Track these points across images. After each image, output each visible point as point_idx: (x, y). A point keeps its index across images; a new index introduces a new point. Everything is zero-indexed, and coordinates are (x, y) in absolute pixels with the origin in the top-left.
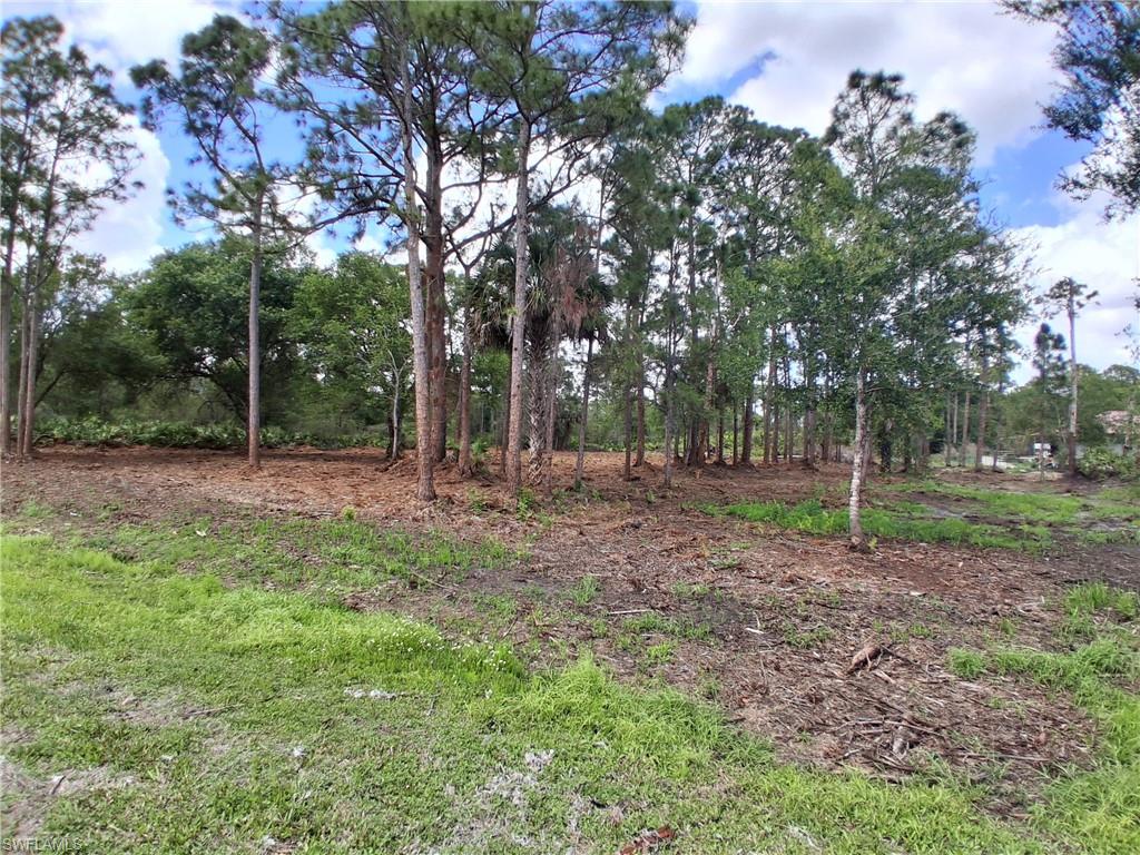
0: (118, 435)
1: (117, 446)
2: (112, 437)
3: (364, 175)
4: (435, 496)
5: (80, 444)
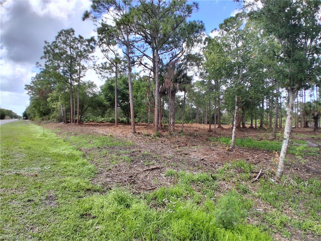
0: (103, 120)
1: (103, 122)
3: (136, 56)
4: (135, 132)
5: (96, 122)
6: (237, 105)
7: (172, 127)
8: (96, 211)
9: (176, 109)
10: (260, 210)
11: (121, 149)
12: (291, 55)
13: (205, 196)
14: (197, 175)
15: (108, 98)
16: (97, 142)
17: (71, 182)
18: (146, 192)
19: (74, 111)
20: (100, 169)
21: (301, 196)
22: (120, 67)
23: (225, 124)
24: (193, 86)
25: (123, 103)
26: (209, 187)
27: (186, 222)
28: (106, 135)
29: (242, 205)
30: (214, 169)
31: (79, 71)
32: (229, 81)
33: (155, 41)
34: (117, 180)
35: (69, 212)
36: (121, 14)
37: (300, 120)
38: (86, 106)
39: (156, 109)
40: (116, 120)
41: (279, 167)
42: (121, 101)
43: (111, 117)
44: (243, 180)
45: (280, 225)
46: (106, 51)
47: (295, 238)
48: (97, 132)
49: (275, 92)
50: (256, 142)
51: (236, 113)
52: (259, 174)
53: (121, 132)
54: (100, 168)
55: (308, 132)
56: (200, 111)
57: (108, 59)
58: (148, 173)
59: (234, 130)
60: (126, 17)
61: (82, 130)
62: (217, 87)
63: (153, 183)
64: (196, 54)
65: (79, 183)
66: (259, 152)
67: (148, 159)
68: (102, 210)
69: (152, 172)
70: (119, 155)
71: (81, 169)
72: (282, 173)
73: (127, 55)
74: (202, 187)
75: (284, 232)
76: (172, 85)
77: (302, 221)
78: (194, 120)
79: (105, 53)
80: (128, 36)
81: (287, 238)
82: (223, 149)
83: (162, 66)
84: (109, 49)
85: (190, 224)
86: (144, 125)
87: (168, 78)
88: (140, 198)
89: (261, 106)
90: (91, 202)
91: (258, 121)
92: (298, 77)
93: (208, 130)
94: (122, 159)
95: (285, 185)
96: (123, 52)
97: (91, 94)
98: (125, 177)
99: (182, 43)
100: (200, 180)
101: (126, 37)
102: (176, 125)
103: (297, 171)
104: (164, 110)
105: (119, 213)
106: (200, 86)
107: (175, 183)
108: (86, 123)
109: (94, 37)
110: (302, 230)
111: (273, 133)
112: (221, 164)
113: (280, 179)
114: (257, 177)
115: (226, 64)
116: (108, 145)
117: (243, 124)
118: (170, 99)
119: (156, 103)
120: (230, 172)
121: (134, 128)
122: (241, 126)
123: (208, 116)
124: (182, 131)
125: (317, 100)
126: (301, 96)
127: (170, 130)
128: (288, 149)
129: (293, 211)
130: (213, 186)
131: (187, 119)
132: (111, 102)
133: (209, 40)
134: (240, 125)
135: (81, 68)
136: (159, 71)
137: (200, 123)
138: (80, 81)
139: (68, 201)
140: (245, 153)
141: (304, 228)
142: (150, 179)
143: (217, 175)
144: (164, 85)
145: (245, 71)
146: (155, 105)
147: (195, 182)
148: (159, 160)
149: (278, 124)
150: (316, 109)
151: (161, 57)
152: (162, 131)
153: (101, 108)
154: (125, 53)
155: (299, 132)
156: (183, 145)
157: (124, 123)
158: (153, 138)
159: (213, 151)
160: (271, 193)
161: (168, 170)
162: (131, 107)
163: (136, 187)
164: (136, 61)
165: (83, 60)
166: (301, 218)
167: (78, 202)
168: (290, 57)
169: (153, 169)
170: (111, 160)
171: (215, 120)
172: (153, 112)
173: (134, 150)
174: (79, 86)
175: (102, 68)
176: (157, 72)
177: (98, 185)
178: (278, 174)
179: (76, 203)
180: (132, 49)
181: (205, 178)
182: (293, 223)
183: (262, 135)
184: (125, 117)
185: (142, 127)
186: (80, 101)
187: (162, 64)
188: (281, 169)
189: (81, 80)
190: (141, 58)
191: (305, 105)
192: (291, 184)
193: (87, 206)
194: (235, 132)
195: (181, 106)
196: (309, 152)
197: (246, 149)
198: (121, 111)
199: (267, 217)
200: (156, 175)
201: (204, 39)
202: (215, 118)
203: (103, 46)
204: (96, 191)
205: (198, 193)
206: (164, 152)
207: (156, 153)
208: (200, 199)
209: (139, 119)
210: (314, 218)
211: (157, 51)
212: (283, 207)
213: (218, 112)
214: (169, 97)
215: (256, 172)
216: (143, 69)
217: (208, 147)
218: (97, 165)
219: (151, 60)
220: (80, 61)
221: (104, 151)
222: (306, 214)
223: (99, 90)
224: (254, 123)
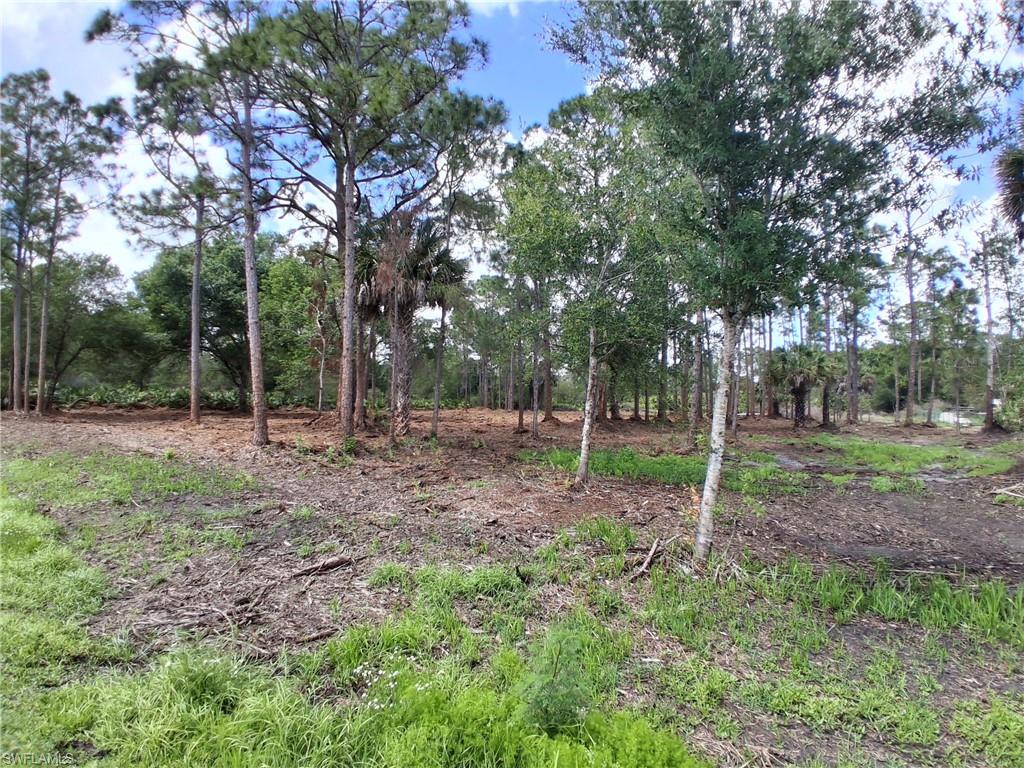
0: (143, 399)
1: (143, 407)
2: (139, 401)
3: (276, 179)
4: (268, 442)
5: (112, 406)
6: (595, 354)
7: (402, 421)
8: (111, 732)
9: (415, 364)
10: (653, 661)
11: (209, 505)
12: (728, 222)
13: (498, 638)
14: (476, 572)
15: (163, 319)
16: (114, 482)
17: (13, 633)
18: (296, 651)
19: (27, 363)
20: (124, 580)
21: (758, 610)
22: (213, 212)
23: (566, 409)
24: (469, 292)
25: (223, 338)
26: (511, 607)
27: (430, 732)
28: (152, 456)
29: (602, 651)
30: (528, 549)
31: (53, 214)
32: (573, 284)
33: (345, 137)
34: (191, 616)
35: (17, 733)
36: (227, 32)
37: (758, 396)
38: (73, 347)
39: (345, 364)
40: (193, 397)
41: (702, 530)
42: (216, 329)
43: (174, 387)
44: (608, 574)
45: (708, 701)
46: (163, 148)
47: (753, 740)
48: (116, 442)
49: (694, 320)
50: (645, 460)
51: (593, 379)
52: (651, 553)
53: (213, 443)
54: (125, 576)
55: (778, 429)
56: (492, 370)
57: (169, 178)
58: (309, 581)
59: (586, 427)
60: (245, 42)
61: (54, 435)
62: (540, 299)
63: (325, 614)
64: (480, 193)
65: (41, 636)
66: (653, 489)
67: (309, 535)
68: (129, 727)
69: (323, 577)
70: (201, 528)
71: (50, 584)
72: (710, 547)
73: (243, 172)
74: (488, 609)
75: (720, 723)
76: (401, 285)
77: (768, 687)
78: (473, 398)
79: (156, 157)
80: (248, 107)
81: (730, 742)
82: (557, 484)
83: (369, 221)
84: (176, 145)
85: (445, 736)
86: (302, 416)
87: (387, 262)
88: (277, 672)
89: (660, 357)
90: (90, 702)
91: (654, 401)
92: (744, 283)
93: (514, 429)
94: (209, 539)
95: (718, 581)
96: (228, 159)
97: (97, 301)
98: (222, 603)
99: (436, 154)
100: (483, 588)
101: (240, 109)
102: (414, 413)
103: (750, 538)
104: (373, 364)
105: (195, 732)
106: (491, 293)
107: (400, 607)
108: (73, 411)
109: (120, 99)
110: (772, 714)
111: (690, 435)
112: (546, 532)
113: (704, 565)
114: (645, 564)
115: (562, 232)
116: (157, 492)
117: (614, 410)
118: (393, 330)
119: (346, 343)
120: (571, 553)
121: (265, 427)
122: (609, 415)
123: (515, 387)
124: (434, 434)
125: (802, 343)
126: (760, 333)
127: (393, 432)
128: (724, 476)
129: (742, 657)
130: (521, 601)
131: (453, 396)
132: (174, 334)
133: (517, 153)
134: (604, 413)
135: (62, 204)
136: (356, 237)
137: (493, 406)
138: (56, 254)
139: (11, 699)
140: (617, 495)
141: (778, 705)
142: (317, 602)
143: (534, 568)
144: (373, 284)
145: (616, 258)
146: (342, 348)
147: (466, 598)
148: (351, 534)
149: (704, 408)
150: (798, 369)
151: (364, 189)
152: (365, 434)
153: (137, 356)
154: (234, 165)
155: (755, 429)
156: (434, 478)
157: (226, 410)
158: (333, 461)
159: (529, 494)
160: (682, 608)
161: (381, 565)
162: (252, 352)
163: (261, 635)
164: (276, 196)
165: (72, 176)
166: (764, 677)
167: (42, 700)
168: (724, 227)
169: (327, 568)
170: (168, 547)
171: (535, 397)
172: (334, 369)
173: (262, 505)
174: (49, 270)
175: (143, 209)
176: (350, 240)
177: (114, 640)
178: (700, 551)
179: (37, 705)
180: (261, 151)
181: (498, 581)
182: (745, 693)
183: (661, 439)
184: (229, 389)
185: (294, 421)
186: (50, 328)
187: (370, 215)
188: (706, 535)
189: (61, 250)
190: (295, 188)
191: (770, 356)
192: (735, 577)
193: (76, 714)
194: (590, 433)
195: (431, 354)
196: (783, 484)
197: (619, 482)
198: (216, 365)
199: (673, 681)
200: (336, 585)
201: (501, 149)
202: (536, 392)
203: (151, 130)
204: (105, 663)
205: (477, 631)
206: (370, 507)
207: (341, 512)
208: (482, 650)
209: (286, 394)
210: (804, 675)
211: (352, 169)
212: (713, 647)
213: (543, 374)
214: (392, 325)
215: (641, 550)
216: (300, 223)
217: (513, 481)
218: (110, 566)
219: (331, 195)
220: (60, 180)
221: (142, 515)
222: (780, 662)
223: (131, 287)
224: (642, 405)
